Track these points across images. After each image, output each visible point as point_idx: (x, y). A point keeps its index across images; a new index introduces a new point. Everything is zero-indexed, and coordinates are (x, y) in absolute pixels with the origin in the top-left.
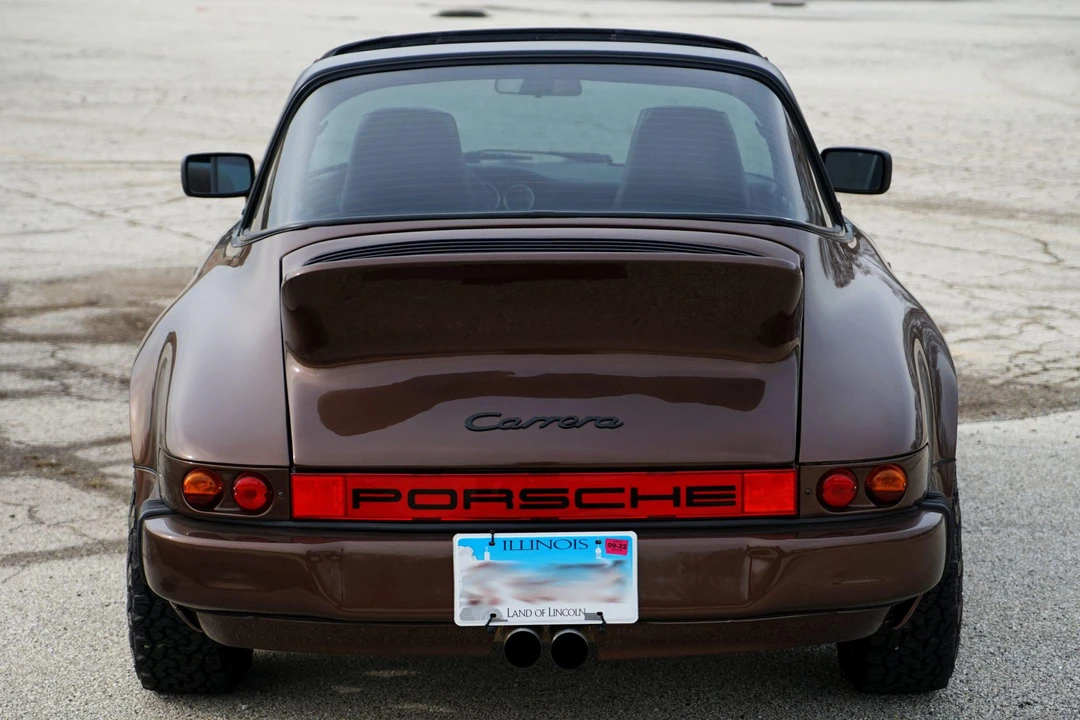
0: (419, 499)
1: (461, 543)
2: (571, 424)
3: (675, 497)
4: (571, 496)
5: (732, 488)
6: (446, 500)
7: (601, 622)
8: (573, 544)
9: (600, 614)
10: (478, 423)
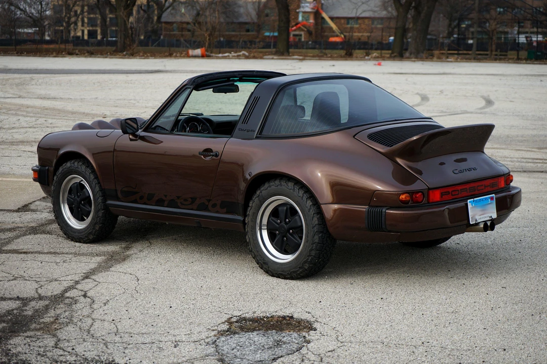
0: (453, 193)
2: (470, 170)
3: (490, 186)
4: (476, 188)
5: (497, 182)
9: (492, 216)
10: (455, 172)
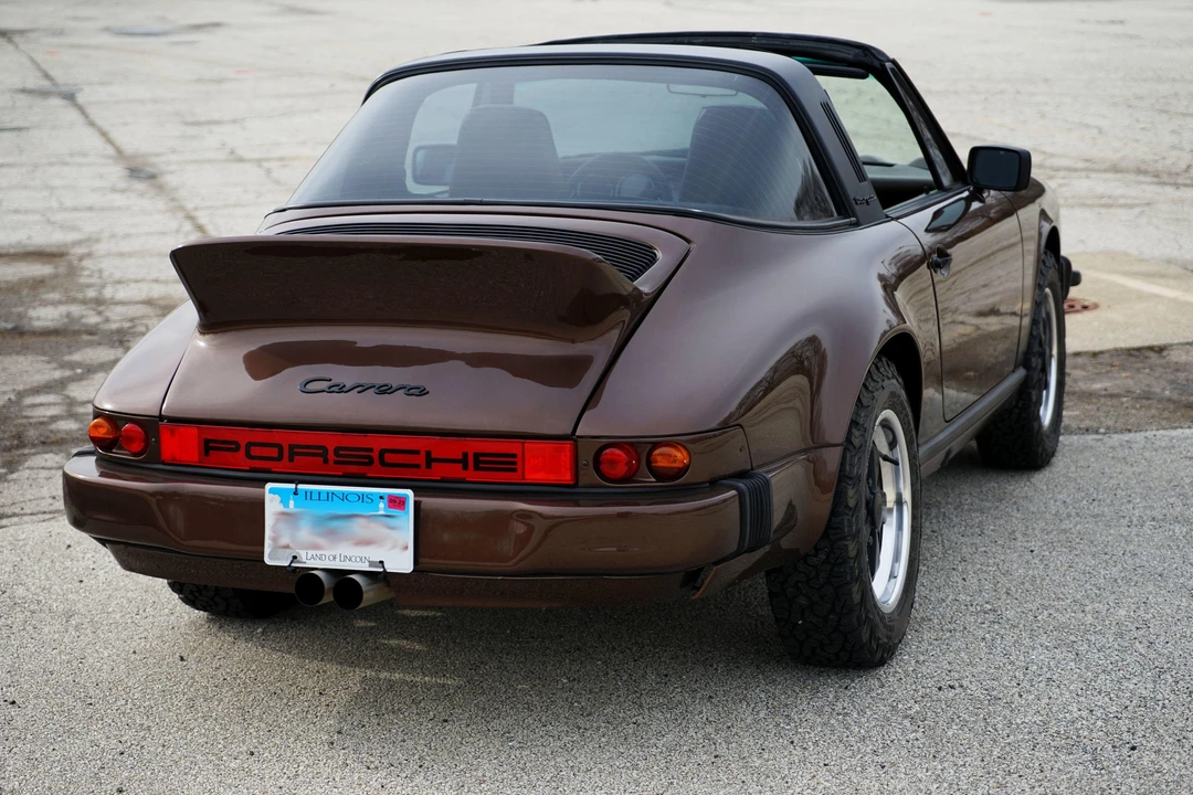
0: (255, 451)
1: (271, 491)
2: (384, 390)
3: (464, 461)
4: (375, 455)
5: (515, 456)
6: (274, 452)
7: (382, 570)
8: (361, 497)
9: (382, 562)
10: (311, 387)
